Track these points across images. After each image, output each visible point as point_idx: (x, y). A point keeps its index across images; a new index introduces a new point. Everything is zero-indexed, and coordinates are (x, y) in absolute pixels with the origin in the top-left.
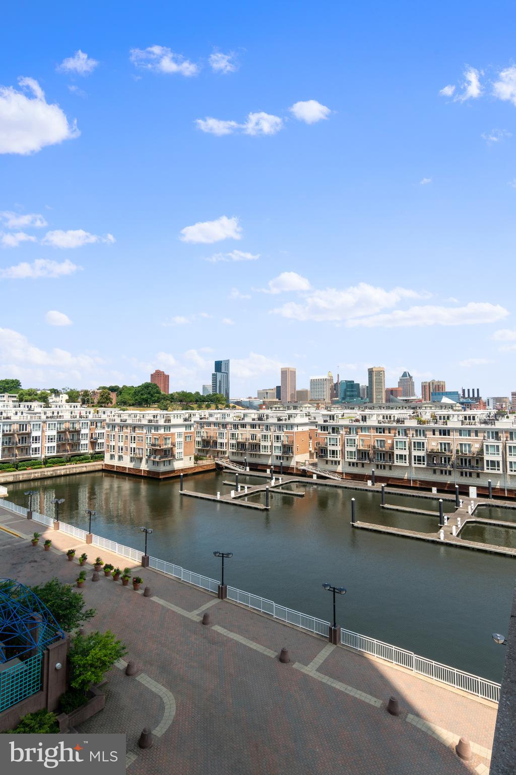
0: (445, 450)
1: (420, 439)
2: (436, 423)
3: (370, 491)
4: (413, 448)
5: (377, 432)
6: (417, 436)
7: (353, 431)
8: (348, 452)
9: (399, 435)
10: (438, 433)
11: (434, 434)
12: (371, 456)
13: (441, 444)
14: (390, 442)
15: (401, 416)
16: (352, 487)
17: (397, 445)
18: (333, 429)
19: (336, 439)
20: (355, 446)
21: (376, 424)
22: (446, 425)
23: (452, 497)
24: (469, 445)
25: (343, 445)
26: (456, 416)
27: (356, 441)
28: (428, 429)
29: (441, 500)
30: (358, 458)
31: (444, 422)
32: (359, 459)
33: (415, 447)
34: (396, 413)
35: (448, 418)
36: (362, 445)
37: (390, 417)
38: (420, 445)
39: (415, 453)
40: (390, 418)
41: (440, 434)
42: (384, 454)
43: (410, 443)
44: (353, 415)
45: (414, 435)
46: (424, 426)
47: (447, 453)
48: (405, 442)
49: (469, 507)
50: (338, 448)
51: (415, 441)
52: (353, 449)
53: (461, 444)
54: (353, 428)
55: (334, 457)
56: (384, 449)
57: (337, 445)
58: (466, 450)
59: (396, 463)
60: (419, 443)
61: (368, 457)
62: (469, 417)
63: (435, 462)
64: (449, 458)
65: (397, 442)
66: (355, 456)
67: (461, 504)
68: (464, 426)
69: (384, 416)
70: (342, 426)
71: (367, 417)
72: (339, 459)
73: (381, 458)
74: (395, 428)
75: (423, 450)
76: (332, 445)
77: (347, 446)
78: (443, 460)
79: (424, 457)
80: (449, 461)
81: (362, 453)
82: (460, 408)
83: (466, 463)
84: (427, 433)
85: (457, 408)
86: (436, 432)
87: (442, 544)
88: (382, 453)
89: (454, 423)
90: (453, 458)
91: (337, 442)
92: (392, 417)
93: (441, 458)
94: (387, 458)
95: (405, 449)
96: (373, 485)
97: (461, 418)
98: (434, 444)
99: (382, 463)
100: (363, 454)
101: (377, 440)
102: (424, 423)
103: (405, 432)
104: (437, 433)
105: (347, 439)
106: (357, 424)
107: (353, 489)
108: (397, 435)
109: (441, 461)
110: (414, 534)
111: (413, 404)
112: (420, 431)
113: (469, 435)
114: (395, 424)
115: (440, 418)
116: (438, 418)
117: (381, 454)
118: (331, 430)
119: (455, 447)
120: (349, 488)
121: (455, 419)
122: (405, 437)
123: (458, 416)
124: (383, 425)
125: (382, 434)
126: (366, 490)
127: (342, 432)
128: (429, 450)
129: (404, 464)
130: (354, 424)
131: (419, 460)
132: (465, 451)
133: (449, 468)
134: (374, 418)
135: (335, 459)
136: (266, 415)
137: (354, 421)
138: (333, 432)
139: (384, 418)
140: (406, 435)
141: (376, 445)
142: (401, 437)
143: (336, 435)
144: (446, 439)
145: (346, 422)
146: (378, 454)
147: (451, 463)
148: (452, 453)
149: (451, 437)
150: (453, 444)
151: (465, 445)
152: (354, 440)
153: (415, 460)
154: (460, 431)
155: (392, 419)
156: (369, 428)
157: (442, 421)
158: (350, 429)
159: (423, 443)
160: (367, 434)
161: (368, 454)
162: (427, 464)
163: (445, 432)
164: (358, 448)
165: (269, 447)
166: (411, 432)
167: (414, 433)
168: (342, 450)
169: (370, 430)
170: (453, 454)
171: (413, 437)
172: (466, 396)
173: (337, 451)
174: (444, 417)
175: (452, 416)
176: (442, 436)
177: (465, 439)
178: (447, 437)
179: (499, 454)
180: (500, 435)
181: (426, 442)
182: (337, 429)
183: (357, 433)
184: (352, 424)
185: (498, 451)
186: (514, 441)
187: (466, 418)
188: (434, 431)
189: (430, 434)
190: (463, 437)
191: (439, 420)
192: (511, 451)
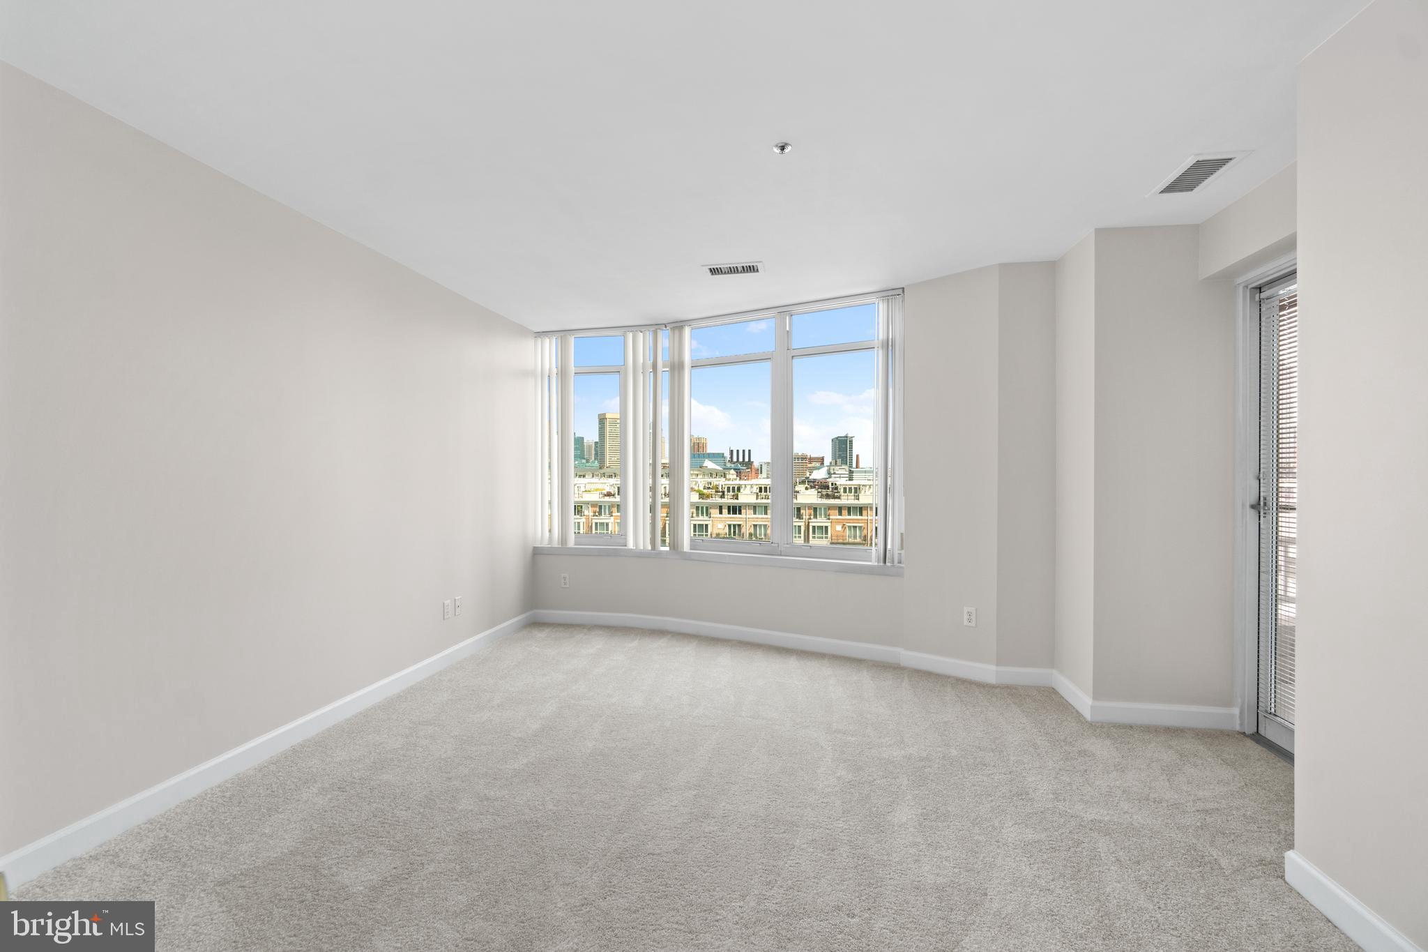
0: (735, 535)
1: (702, 519)
2: (723, 496)
4: (692, 533)
6: (698, 515)
10: (727, 511)
11: (721, 513)
13: (730, 526)
22: (737, 499)
24: (765, 526)
26: (749, 487)
27: (610, 525)
28: (713, 506)
31: (733, 496)
33: (695, 531)
35: (739, 489)
38: (702, 529)
41: (729, 513)
44: (600, 486)
45: (695, 515)
46: (708, 501)
51: (695, 523)
53: (755, 526)
54: (605, 506)
58: (761, 533)
60: (701, 526)
68: (759, 501)
70: (587, 503)
84: (712, 511)
86: (723, 510)
89: (746, 497)
97: (755, 490)
98: (721, 526)
102: (708, 497)
104: (725, 511)
105: (596, 524)
106: (611, 499)
112: (702, 508)
113: (766, 513)
115: (729, 491)
116: (726, 490)
119: (747, 529)
121: (748, 491)
123: (752, 487)
127: (588, 512)
130: (607, 499)
132: (760, 535)
137: (605, 495)
144: (736, 519)
145: (594, 497)
149: (743, 516)
150: (745, 526)
151: (760, 526)
152: (607, 524)
154: (755, 508)
157: (731, 493)
158: (600, 507)
159: (707, 525)
163: (735, 510)
167: (695, 511)
171: (692, 517)
174: (734, 488)
175: (743, 486)
176: (731, 516)
177: (760, 518)
178: (738, 516)
179: (800, 537)
180: (802, 511)
181: (709, 523)
182: (579, 508)
183: (611, 514)
184: (601, 500)
185: (800, 533)
186: (819, 519)
187: (761, 489)
188: (721, 508)
189: (714, 513)
190: (757, 516)
191: (726, 493)
192: (814, 532)
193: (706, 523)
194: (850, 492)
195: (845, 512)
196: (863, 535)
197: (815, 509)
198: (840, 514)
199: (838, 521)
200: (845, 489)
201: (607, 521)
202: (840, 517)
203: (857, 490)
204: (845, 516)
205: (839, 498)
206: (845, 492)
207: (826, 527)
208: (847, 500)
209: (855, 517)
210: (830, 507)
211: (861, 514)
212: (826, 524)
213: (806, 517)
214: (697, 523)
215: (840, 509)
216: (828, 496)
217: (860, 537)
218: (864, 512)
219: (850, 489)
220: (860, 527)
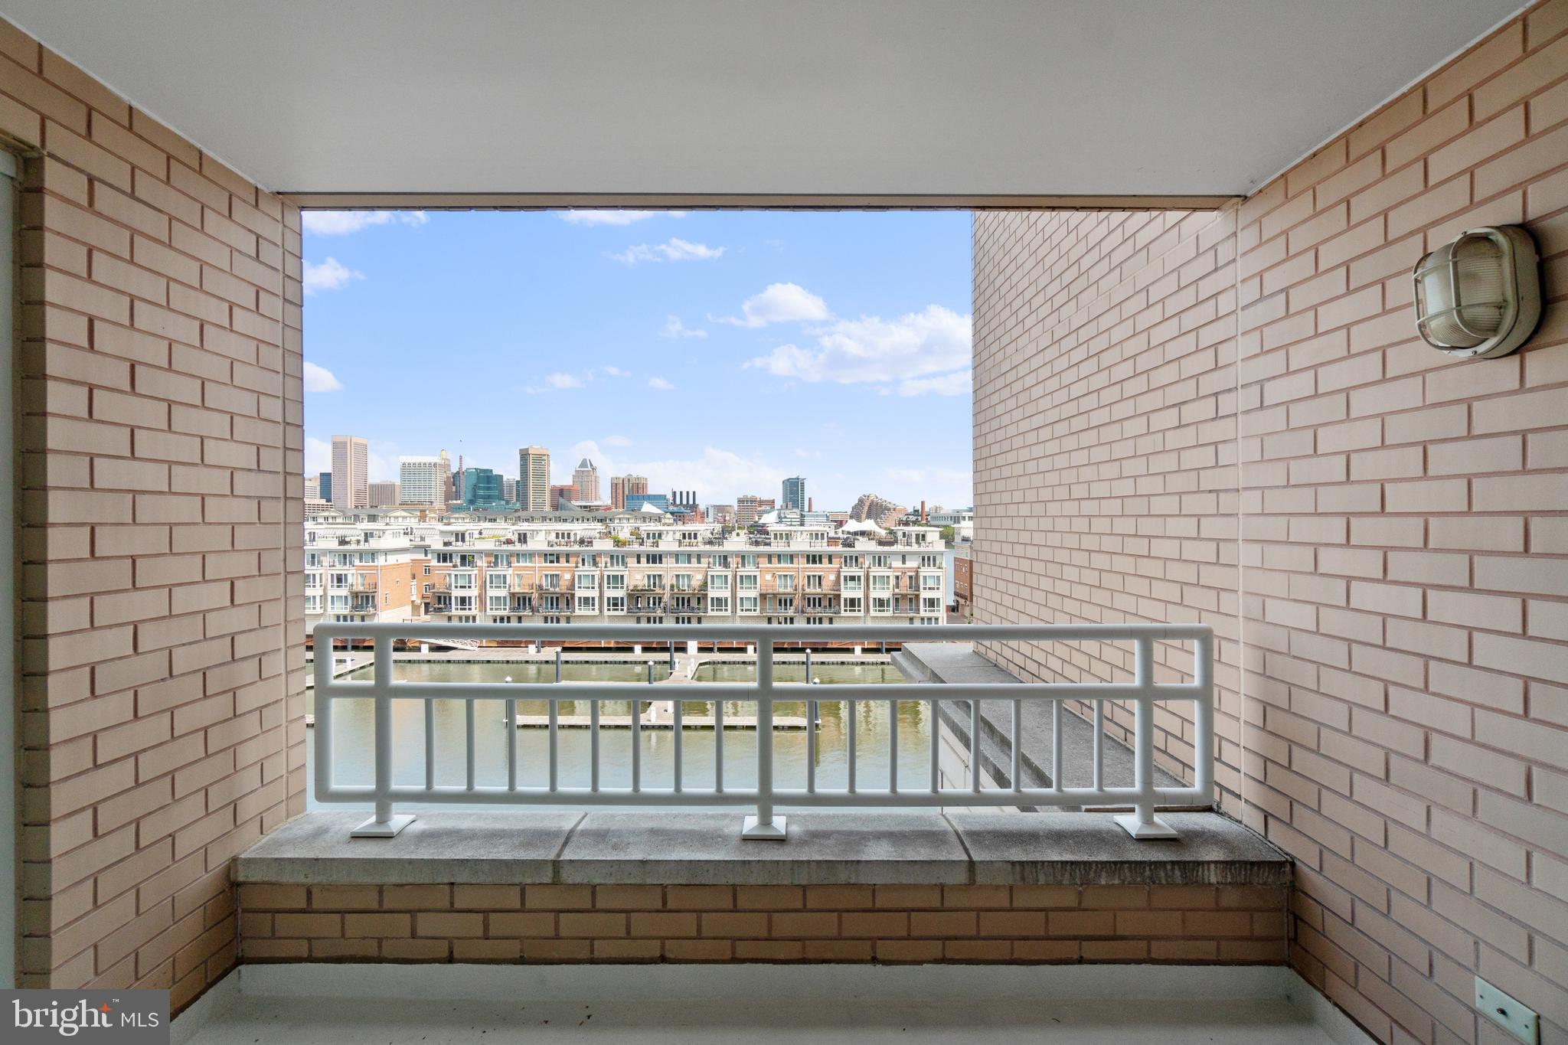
0: (655, 586)
1: (617, 570)
2: (642, 544)
3: (533, 662)
4: (606, 585)
5: (546, 562)
6: (612, 565)
7: (502, 561)
8: (491, 598)
9: (584, 565)
10: (645, 560)
11: (639, 562)
12: (535, 603)
13: (649, 577)
14: (567, 576)
15: (587, 534)
16: (500, 659)
17: (580, 583)
18: (463, 558)
19: (470, 575)
20: (505, 587)
21: (545, 547)
22: (657, 546)
23: (665, 656)
24: (689, 576)
25: (483, 587)
26: (670, 533)
27: (508, 577)
28: (630, 554)
29: (651, 663)
30: (510, 609)
31: (653, 543)
32: (513, 609)
33: (609, 583)
34: (579, 529)
35: (660, 536)
36: (519, 585)
37: (569, 534)
38: (617, 580)
39: (610, 593)
40: (569, 537)
41: (648, 562)
42: (557, 598)
43: (602, 577)
44: (501, 532)
45: (609, 565)
46: (625, 549)
47: (658, 590)
48: (593, 576)
49: (689, 667)
50: (473, 593)
51: (609, 573)
52: (502, 593)
53: (678, 576)
54: (502, 556)
55: (465, 609)
56: (557, 590)
57: (470, 587)
58: (684, 584)
59: (578, 612)
60: (615, 577)
61: (530, 604)
62: (690, 534)
63: (639, 606)
64: (660, 598)
65: (580, 576)
66: (505, 605)
67: (677, 665)
68: (682, 549)
69: (557, 534)
70: (480, 552)
71: (528, 535)
72: (474, 612)
73: (552, 604)
74: (577, 554)
75: (622, 588)
76: (461, 587)
77: (491, 587)
78: (651, 602)
79: (622, 599)
80: (660, 603)
81: (519, 598)
82: (671, 521)
83: (683, 605)
84: (628, 560)
85: (667, 521)
87: (653, 727)
88: (555, 596)
89: (667, 545)
90: (666, 598)
91: (470, 582)
92: (572, 536)
93: (649, 598)
94: (563, 604)
95: (593, 588)
96: (538, 651)
97: (678, 536)
98: (638, 577)
99: (555, 613)
100: (521, 601)
101: (546, 576)
102: (624, 544)
103: (594, 560)
104: (643, 560)
105: (491, 576)
106: (510, 547)
107: (503, 662)
108: (580, 565)
109: (649, 603)
110: (612, 720)
111: (600, 514)
112: (618, 556)
113: (689, 562)
114: (576, 548)
115: (648, 537)
116: (644, 536)
117: (552, 598)
118: (459, 561)
119: (668, 581)
120: (494, 662)
121: (670, 537)
122: (594, 568)
123: (674, 533)
124: (556, 548)
125: (555, 564)
126: (527, 662)
127: (481, 562)
128: (631, 588)
129: (591, 613)
130: (505, 547)
131: (615, 605)
133: (659, 613)
134: (541, 536)
135: (467, 613)
136: (310, 533)
137: (504, 543)
138: (463, 564)
139: (557, 537)
140: (595, 564)
141: (544, 584)
142: (586, 567)
143: (468, 568)
144: (655, 569)
145: (489, 545)
146: (547, 598)
147: (662, 605)
148: (664, 589)
149: (664, 565)
150: (665, 576)
151: (683, 576)
152: (505, 576)
153: (609, 605)
154: (677, 556)
155: (572, 539)
156: (531, 555)
157: (651, 540)
158: (496, 557)
159: (622, 576)
160: (528, 564)
161: (530, 599)
162: (628, 609)
163: (655, 558)
164: (512, 591)
165: (318, 599)
166: (603, 561)
167: (609, 560)
168: (480, 596)
169: (533, 559)
170: (666, 591)
171: (606, 567)
172: (678, 502)
173: (470, 598)
174: (654, 535)
175: (664, 532)
176: (651, 565)
177: (683, 568)
178: (658, 565)
179: (727, 588)
180: (729, 560)
181: (626, 574)
182: (470, 558)
183: (509, 564)
184: (500, 548)
185: (726, 583)
186: (747, 568)
187: (684, 535)
188: (639, 557)
189: (632, 562)
190: (680, 565)
191: (645, 540)
192: (742, 583)
193: (622, 573)
194: (781, 538)
195: (775, 560)
196: (794, 584)
197: (743, 557)
198: (770, 562)
199: (768, 570)
200: (776, 535)
201: (504, 573)
202: (770, 565)
203: (788, 536)
204: (775, 564)
205: (769, 544)
206: (776, 538)
207: (755, 577)
208: (777, 547)
209: (785, 565)
210: (759, 555)
211: (792, 562)
212: (755, 574)
213: (733, 566)
214: (611, 573)
215: (770, 557)
216: (757, 543)
217: (791, 587)
218: (795, 560)
219: (781, 535)
220: (791, 576)
